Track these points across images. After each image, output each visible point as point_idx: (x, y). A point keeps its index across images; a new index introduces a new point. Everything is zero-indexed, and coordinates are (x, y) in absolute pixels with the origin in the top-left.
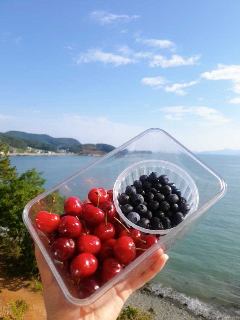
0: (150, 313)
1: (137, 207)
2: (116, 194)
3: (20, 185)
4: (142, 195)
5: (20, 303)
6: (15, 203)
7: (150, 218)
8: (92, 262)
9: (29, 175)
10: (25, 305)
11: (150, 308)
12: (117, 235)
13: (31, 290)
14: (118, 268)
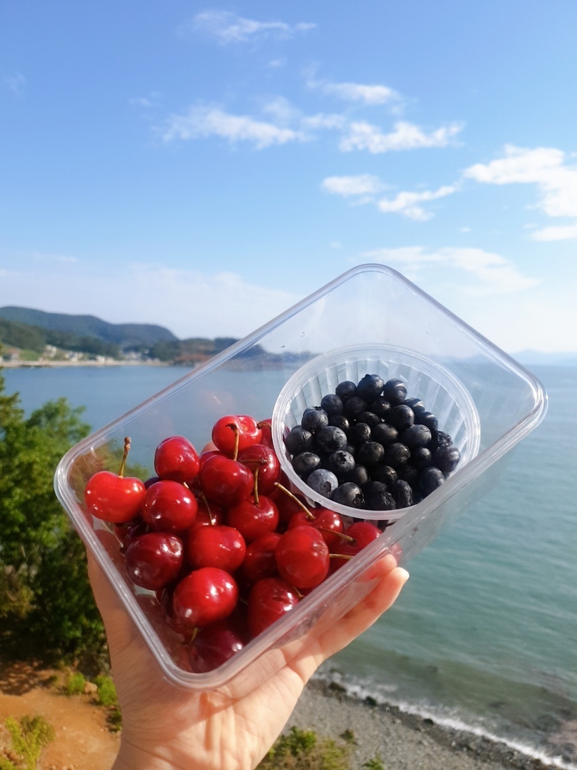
0: (343, 743)
1: (331, 458)
2: (279, 429)
3: (29, 438)
4: (341, 429)
5: (32, 724)
6: (17, 483)
7: (363, 482)
8: (225, 588)
9: (51, 413)
10: (43, 729)
11: (345, 729)
12: (285, 523)
13: (57, 690)
14: (287, 602)
